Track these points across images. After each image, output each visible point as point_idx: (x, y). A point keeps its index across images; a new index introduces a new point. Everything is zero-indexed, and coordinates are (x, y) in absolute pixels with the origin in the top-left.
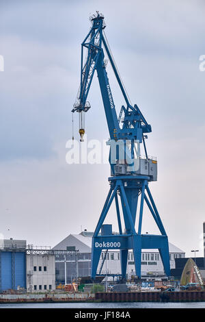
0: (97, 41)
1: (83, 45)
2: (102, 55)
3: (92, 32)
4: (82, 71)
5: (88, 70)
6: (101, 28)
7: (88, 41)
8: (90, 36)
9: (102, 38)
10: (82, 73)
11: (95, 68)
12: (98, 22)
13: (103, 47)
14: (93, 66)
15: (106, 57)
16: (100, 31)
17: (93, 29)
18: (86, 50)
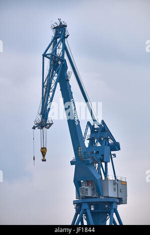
0: (59, 52)
1: (45, 55)
2: (65, 67)
3: (54, 42)
4: (43, 83)
5: (50, 83)
6: (64, 37)
7: (50, 51)
8: (52, 46)
9: (65, 48)
10: (43, 86)
11: (58, 81)
12: (60, 31)
13: (66, 57)
14: (55, 78)
15: (70, 69)
16: (63, 41)
17: (55, 38)
18: (47, 61)
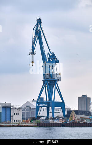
0: (39, 28)
1: (33, 29)
2: (40, 33)
3: (37, 25)
4: (33, 39)
5: (35, 39)
6: (40, 23)
7: (35, 28)
9: (41, 27)
10: (33, 40)
11: (38, 38)
12: (39, 21)
13: (41, 30)
14: (37, 37)
15: (42, 34)
16: (40, 24)
17: (37, 23)
18: (34, 31)
